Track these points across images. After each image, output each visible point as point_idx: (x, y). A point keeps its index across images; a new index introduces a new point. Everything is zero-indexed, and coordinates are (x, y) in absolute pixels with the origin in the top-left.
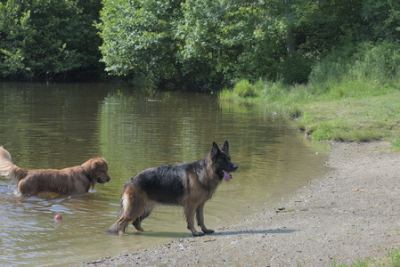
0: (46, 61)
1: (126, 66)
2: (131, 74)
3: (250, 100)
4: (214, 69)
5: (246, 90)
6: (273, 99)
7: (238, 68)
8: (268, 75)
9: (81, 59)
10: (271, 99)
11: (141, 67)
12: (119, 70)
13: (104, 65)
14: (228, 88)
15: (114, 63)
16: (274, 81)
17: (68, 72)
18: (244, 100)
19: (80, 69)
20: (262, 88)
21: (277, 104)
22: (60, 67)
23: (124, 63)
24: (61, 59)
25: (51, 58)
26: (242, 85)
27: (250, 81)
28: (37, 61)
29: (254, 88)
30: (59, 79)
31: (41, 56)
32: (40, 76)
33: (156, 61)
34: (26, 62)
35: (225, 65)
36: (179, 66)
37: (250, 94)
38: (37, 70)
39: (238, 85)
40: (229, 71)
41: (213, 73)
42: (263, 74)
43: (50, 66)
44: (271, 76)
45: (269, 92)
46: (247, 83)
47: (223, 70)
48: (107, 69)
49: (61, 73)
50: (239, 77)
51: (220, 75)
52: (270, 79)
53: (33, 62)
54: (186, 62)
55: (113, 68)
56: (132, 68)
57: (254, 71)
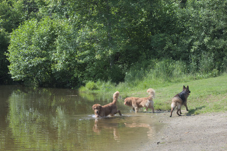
3: (95, 91)
4: (73, 76)
5: (92, 87)
6: (108, 91)
7: (86, 74)
8: (103, 78)
16: (107, 81)
18: (92, 92)
26: (90, 84)
29: (96, 84)
35: (79, 74)
37: (95, 88)
39: (87, 84)
40: (81, 77)
41: (72, 78)
42: (100, 78)
45: (105, 87)
46: (93, 82)
47: (78, 76)
50: (87, 79)
51: (77, 79)
52: (104, 80)
54: (58, 72)
55: (16, 76)
57: (95, 76)
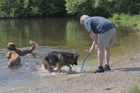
0: (46, 10)
1: (75, 11)
2: (76, 14)
3: (119, 21)
4: (106, 11)
5: (117, 18)
6: (127, 20)
7: (114, 10)
8: (125, 12)
9: (59, 9)
10: (126, 20)
11: (80, 11)
12: (72, 12)
13: (67, 11)
14: (111, 17)
15: (70, 10)
16: (127, 14)
17: (54, 14)
18: (116, 21)
19: (58, 13)
20: (123, 16)
21: (128, 22)
22: (51, 12)
23: (74, 10)
24: (52, 9)
25: (48, 9)
26: (116, 16)
27: (118, 14)
28: (43, 10)
29: (120, 17)
30: (51, 16)
31: (45, 9)
32: (45, 16)
33: (85, 9)
34: (39, 11)
35: (110, 9)
36: (93, 10)
37: (119, 19)
38: (43, 14)
39: (114, 16)
40: (111, 11)
41: (105, 12)
42: (123, 12)
43: (48, 12)
44: (126, 12)
45: (125, 18)
46: (118, 15)
47: (109, 11)
48: (68, 12)
49: (52, 14)
50: (114, 13)
51: (108, 12)
52: (125, 13)
53: (42, 11)
54: (96, 8)
55: (70, 12)
56: (77, 11)
57: (120, 10)
